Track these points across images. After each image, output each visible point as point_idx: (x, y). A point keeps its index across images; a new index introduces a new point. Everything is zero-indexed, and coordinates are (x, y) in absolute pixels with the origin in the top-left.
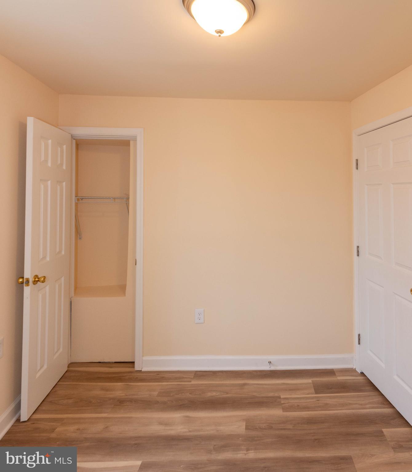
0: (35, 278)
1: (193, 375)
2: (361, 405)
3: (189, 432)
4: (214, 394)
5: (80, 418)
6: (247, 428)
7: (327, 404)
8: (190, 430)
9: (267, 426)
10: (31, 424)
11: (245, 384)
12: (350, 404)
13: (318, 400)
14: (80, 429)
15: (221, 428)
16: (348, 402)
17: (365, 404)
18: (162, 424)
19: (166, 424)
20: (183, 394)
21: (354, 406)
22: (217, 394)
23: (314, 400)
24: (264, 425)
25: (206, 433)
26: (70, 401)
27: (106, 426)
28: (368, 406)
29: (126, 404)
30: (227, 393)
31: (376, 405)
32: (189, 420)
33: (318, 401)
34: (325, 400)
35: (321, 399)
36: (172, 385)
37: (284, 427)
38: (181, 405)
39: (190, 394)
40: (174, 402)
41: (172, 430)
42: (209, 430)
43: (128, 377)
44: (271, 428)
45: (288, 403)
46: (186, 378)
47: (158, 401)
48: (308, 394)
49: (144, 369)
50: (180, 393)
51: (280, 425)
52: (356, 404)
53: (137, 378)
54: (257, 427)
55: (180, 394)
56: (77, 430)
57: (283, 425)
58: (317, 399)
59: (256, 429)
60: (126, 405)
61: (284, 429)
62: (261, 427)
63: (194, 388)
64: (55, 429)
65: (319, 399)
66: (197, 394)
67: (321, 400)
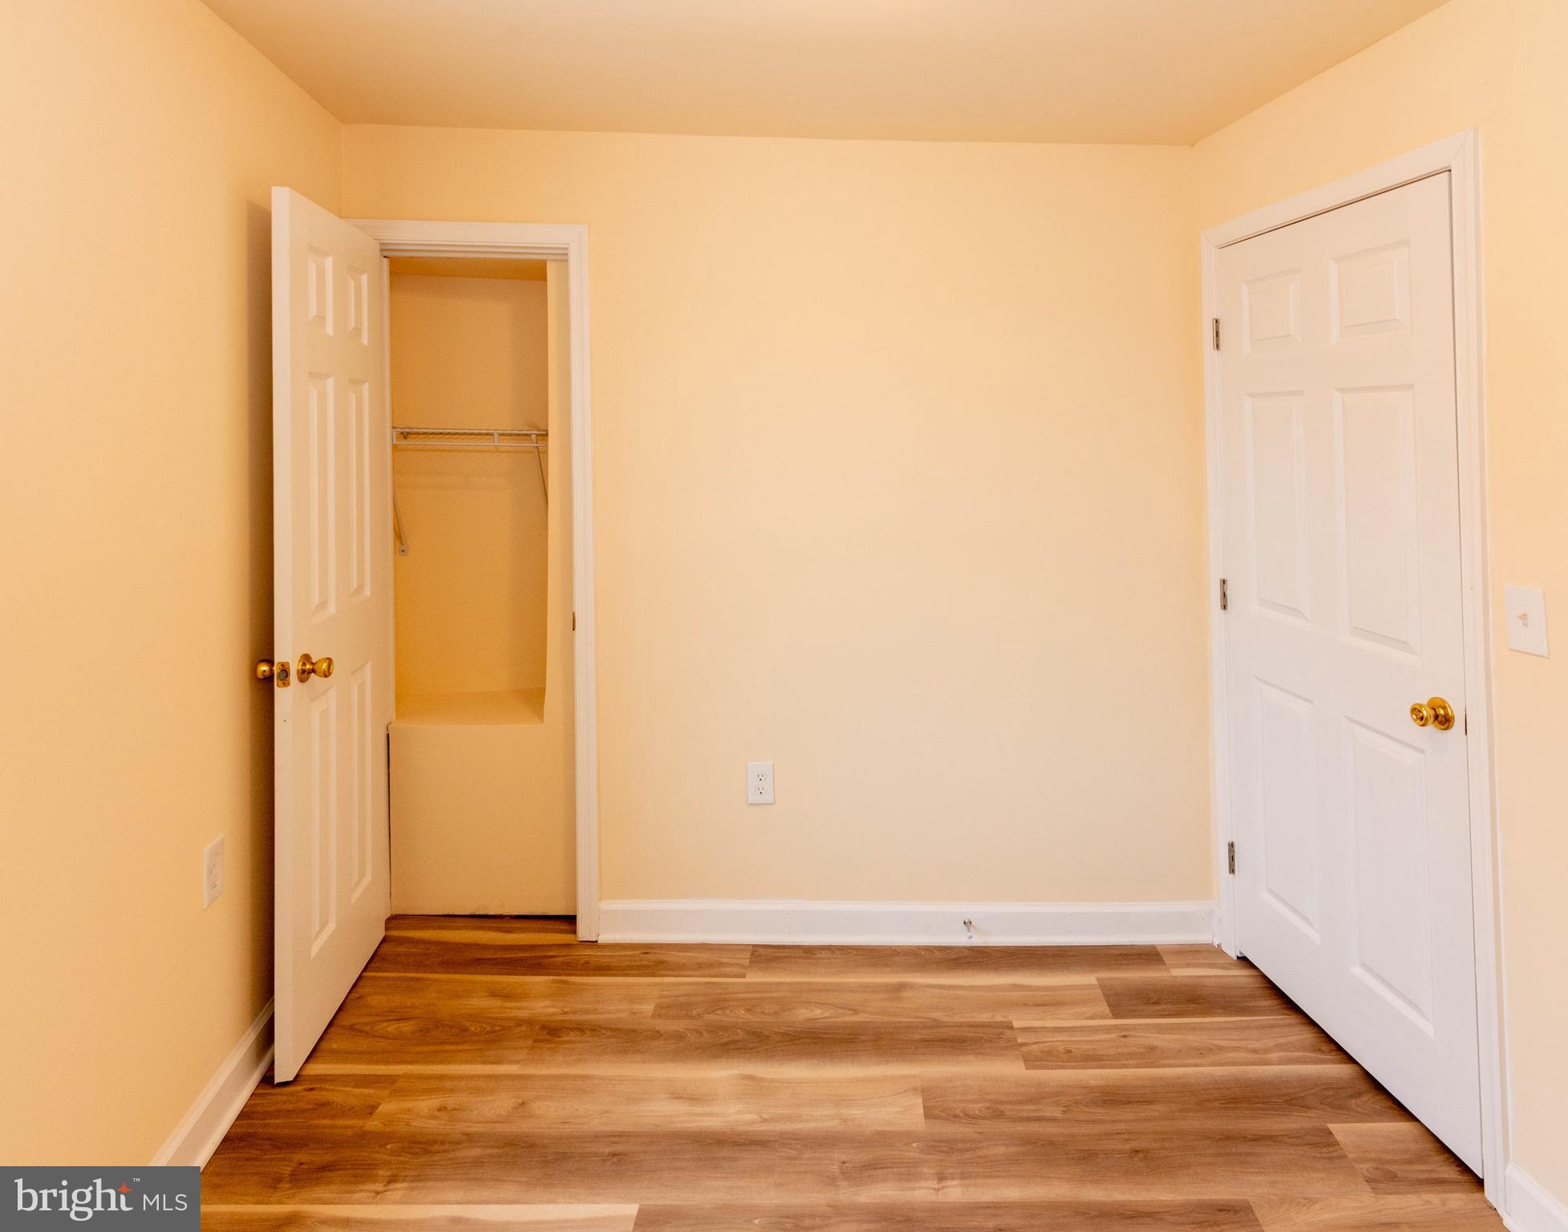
0: (304, 664)
1: (749, 956)
2: (1255, 1051)
3: (761, 1122)
4: (817, 1012)
5: (442, 1077)
6: (928, 1114)
7: (1152, 1049)
8: (765, 1116)
9: (988, 1108)
10: (306, 1090)
11: (901, 987)
12: (1221, 1049)
13: (1125, 1036)
14: (445, 1108)
15: (854, 1112)
16: (1213, 1042)
17: (1267, 1050)
18: (678, 1098)
19: (693, 1099)
20: (728, 1012)
21: (1234, 1055)
22: (826, 1014)
23: (1113, 1036)
24: (979, 1106)
25: (811, 1125)
26: (407, 1027)
27: (520, 1101)
28: (1274, 1056)
29: (566, 1039)
30: (855, 1012)
31: (1296, 1054)
32: (755, 1088)
33: (1123, 1039)
34: (1144, 1037)
35: (1132, 1033)
36: (690, 984)
37: (1035, 1114)
38: (727, 1044)
39: (748, 1010)
40: (706, 1035)
41: (710, 1115)
42: (821, 1119)
43: (560, 959)
44: (998, 1115)
45: (1036, 1043)
46: (731, 965)
47: (658, 1032)
48: (1092, 1018)
49: (604, 938)
50: (717, 1010)
51: (1026, 1107)
52: (1236, 1049)
53: (587, 963)
54: (958, 1112)
55: (719, 1012)
56: (439, 1110)
57: (1032, 1107)
58: (1124, 1034)
59: (956, 1116)
60: (568, 1042)
61: (1038, 1119)
62: (971, 1113)
63: (757, 995)
64: (377, 1108)
65: (1126, 1033)
66: (767, 1011)
67: (1134, 1036)
